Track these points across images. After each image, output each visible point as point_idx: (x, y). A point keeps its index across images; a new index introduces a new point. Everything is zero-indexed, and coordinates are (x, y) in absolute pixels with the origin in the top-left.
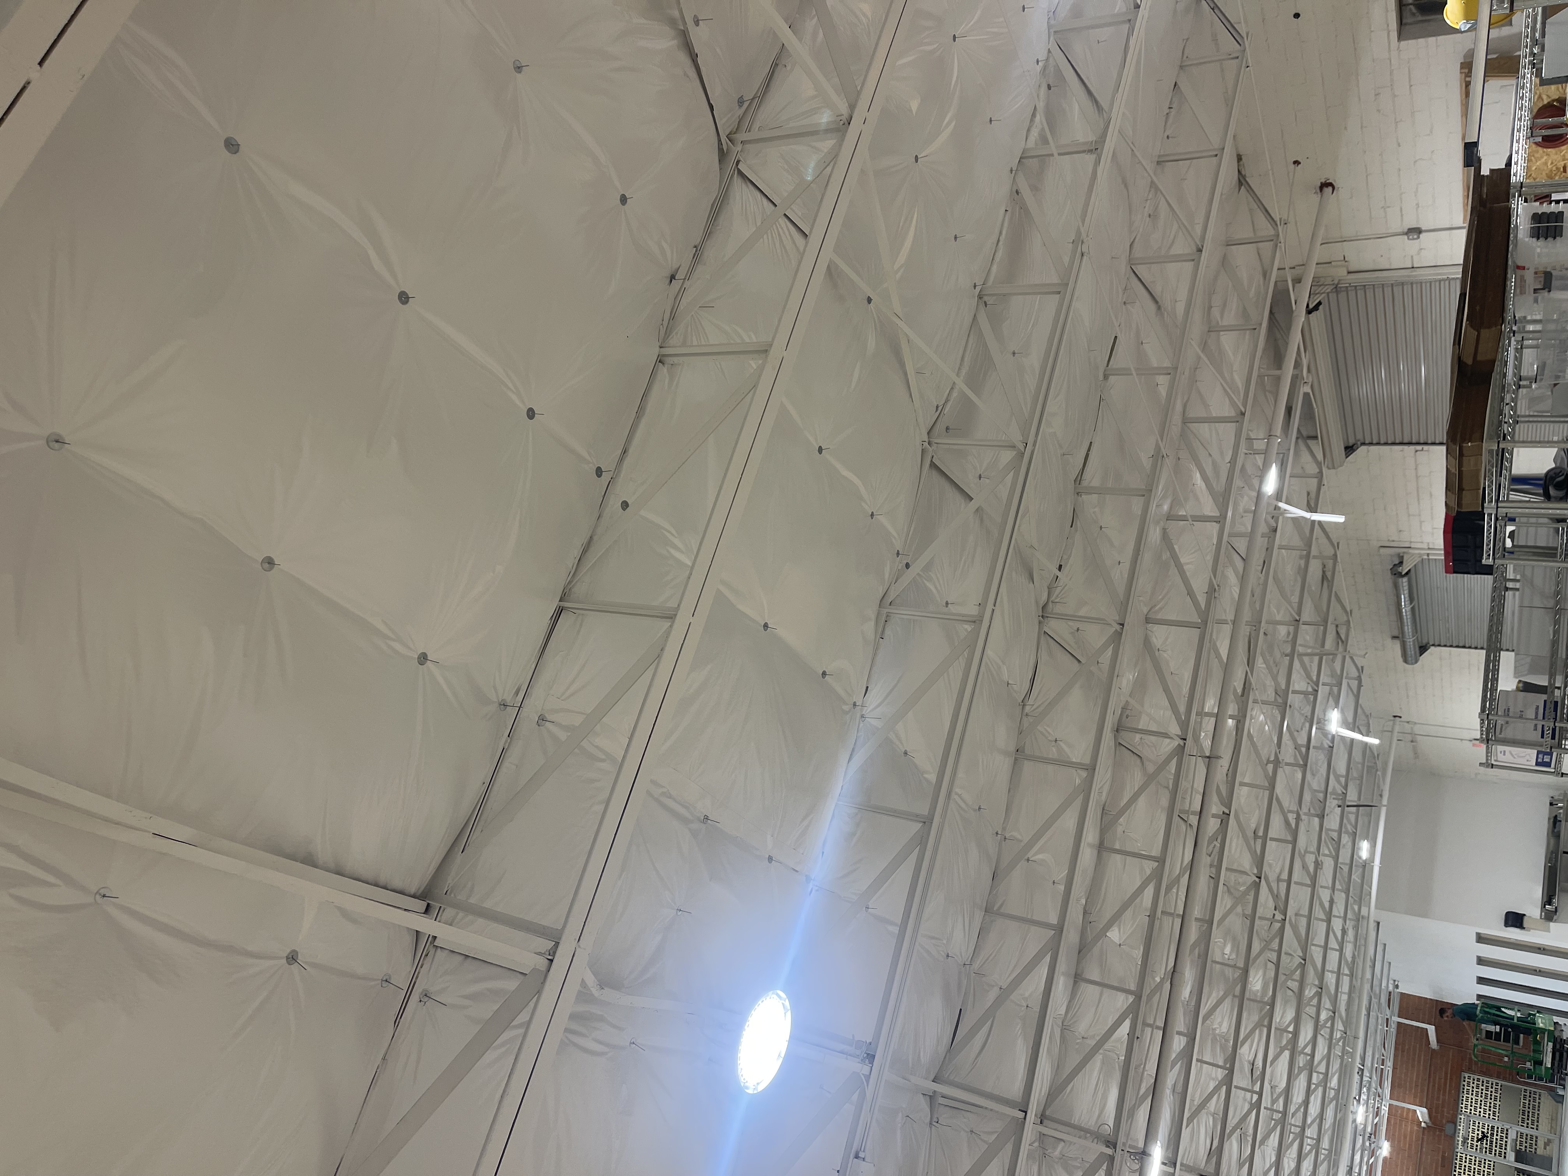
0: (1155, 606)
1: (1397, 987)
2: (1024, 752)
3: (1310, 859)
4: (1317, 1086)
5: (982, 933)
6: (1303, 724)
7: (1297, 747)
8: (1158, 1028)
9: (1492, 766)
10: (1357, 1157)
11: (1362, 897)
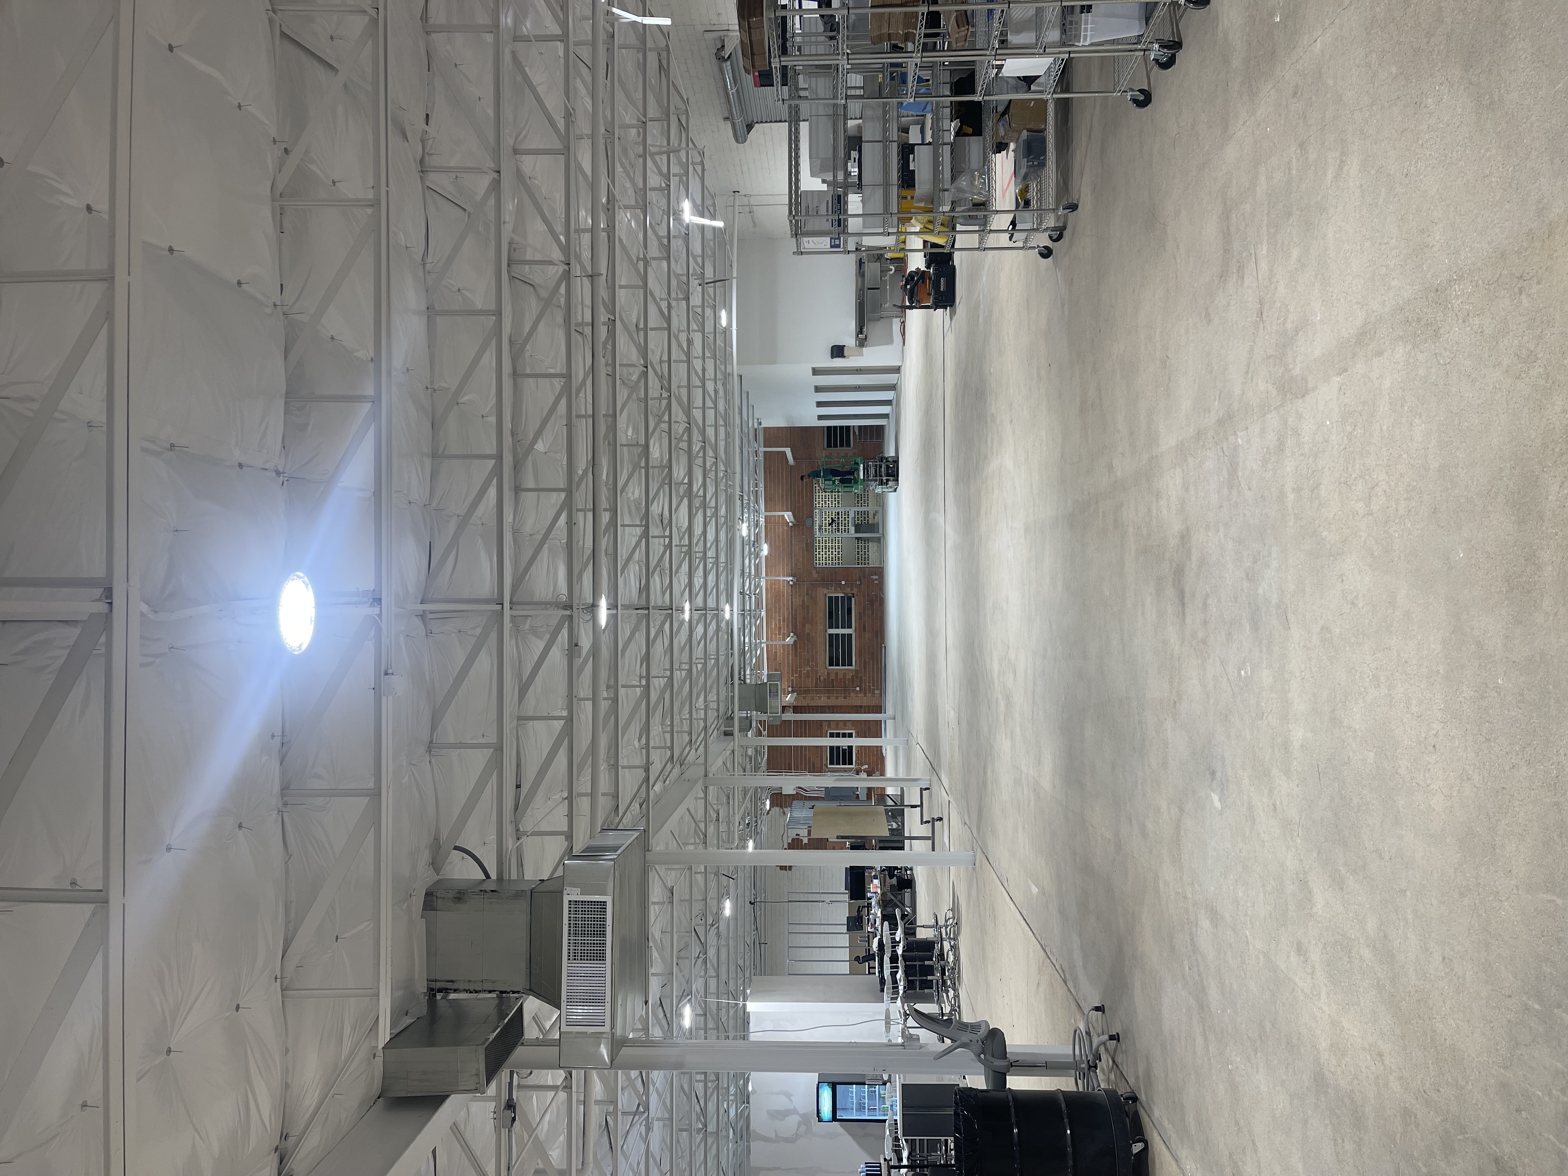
0: (519, 135)
1: (760, 424)
2: (434, 308)
3: (683, 337)
4: (711, 518)
5: (434, 474)
6: (662, 217)
7: (659, 238)
8: (589, 510)
9: (802, 253)
10: (747, 561)
11: (726, 358)
